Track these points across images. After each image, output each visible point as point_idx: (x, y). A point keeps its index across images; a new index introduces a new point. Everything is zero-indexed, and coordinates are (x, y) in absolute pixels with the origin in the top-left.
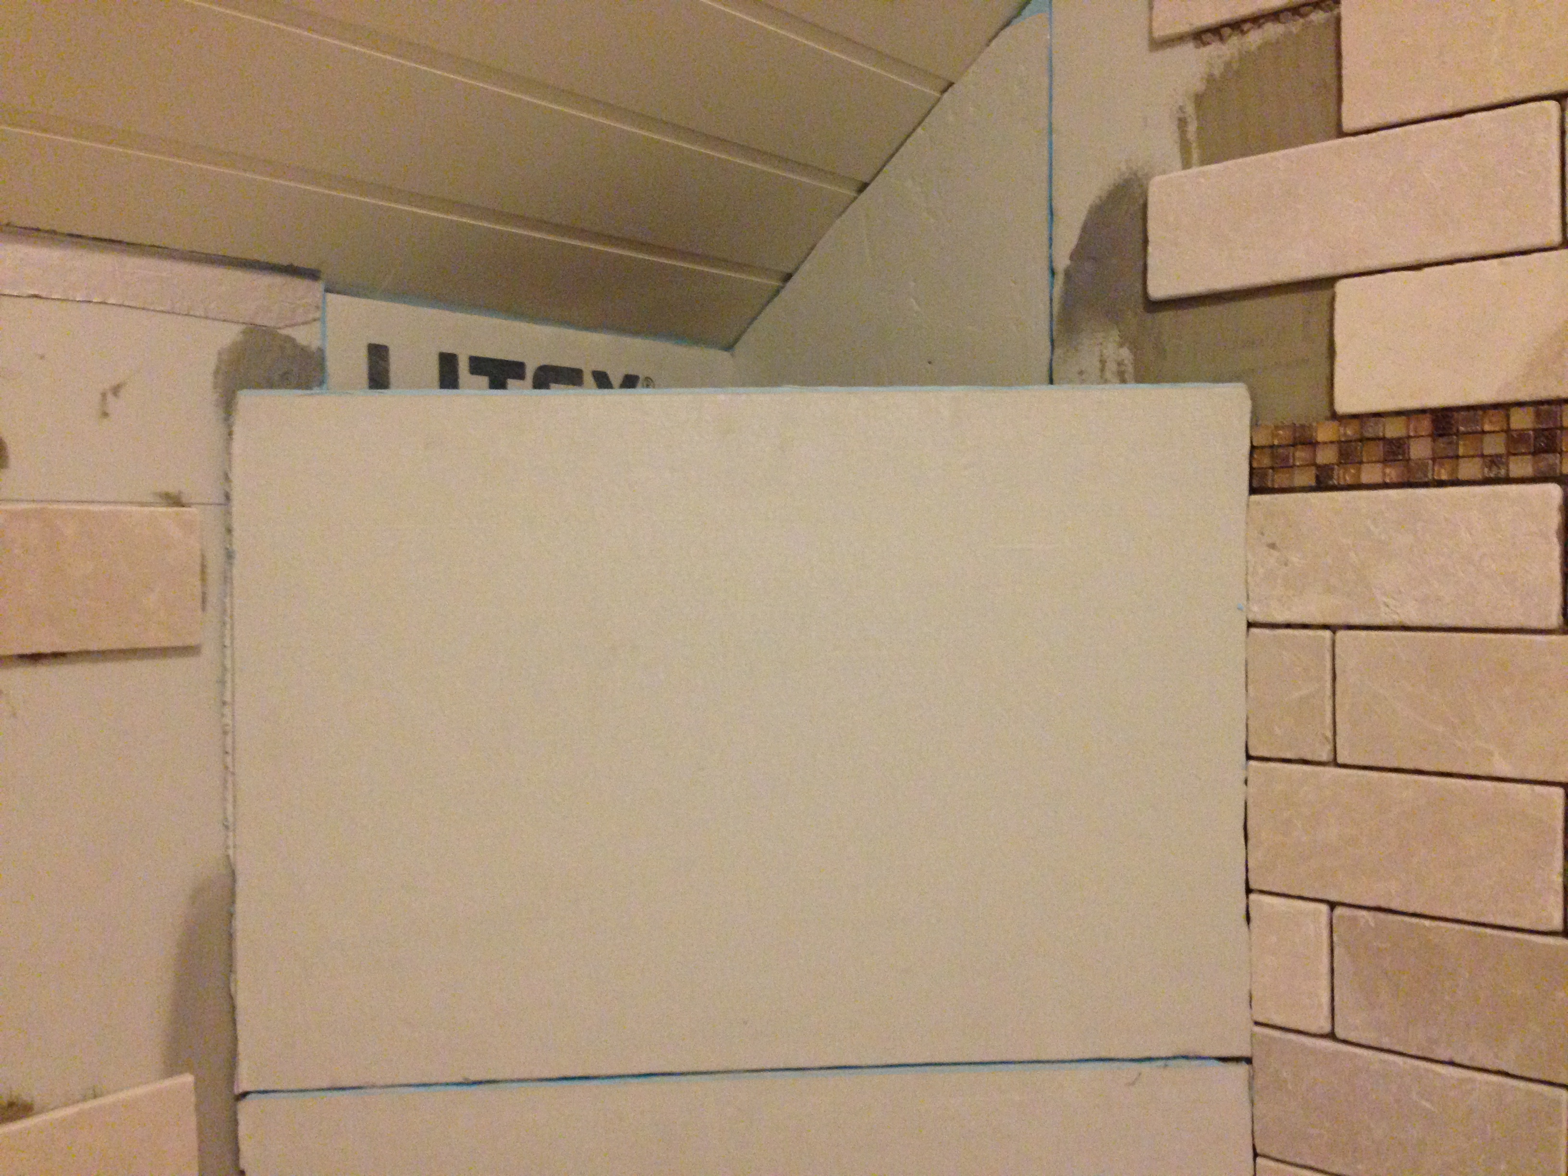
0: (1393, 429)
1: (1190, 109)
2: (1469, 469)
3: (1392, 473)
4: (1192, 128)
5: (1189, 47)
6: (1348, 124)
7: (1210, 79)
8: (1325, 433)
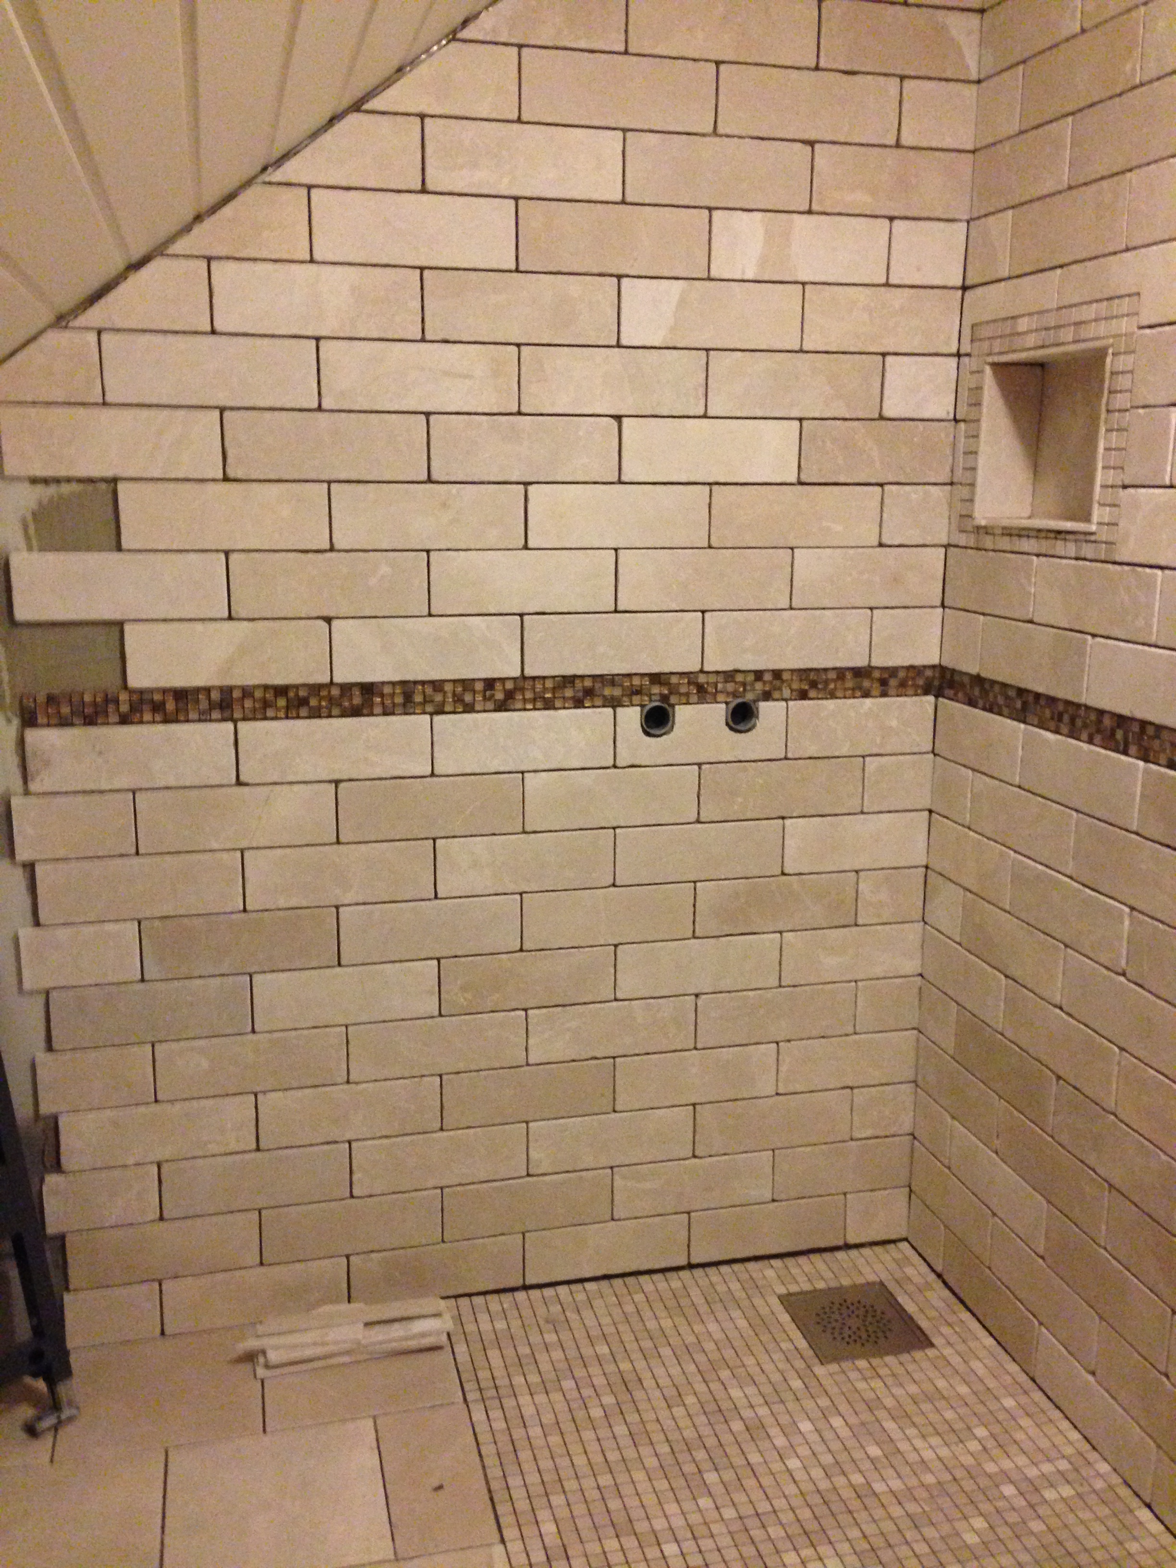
0: (157, 697)
1: (30, 518)
2: (193, 715)
3: (158, 718)
4: (32, 531)
5: (27, 485)
6: (125, 544)
7: (40, 503)
8: (123, 697)
